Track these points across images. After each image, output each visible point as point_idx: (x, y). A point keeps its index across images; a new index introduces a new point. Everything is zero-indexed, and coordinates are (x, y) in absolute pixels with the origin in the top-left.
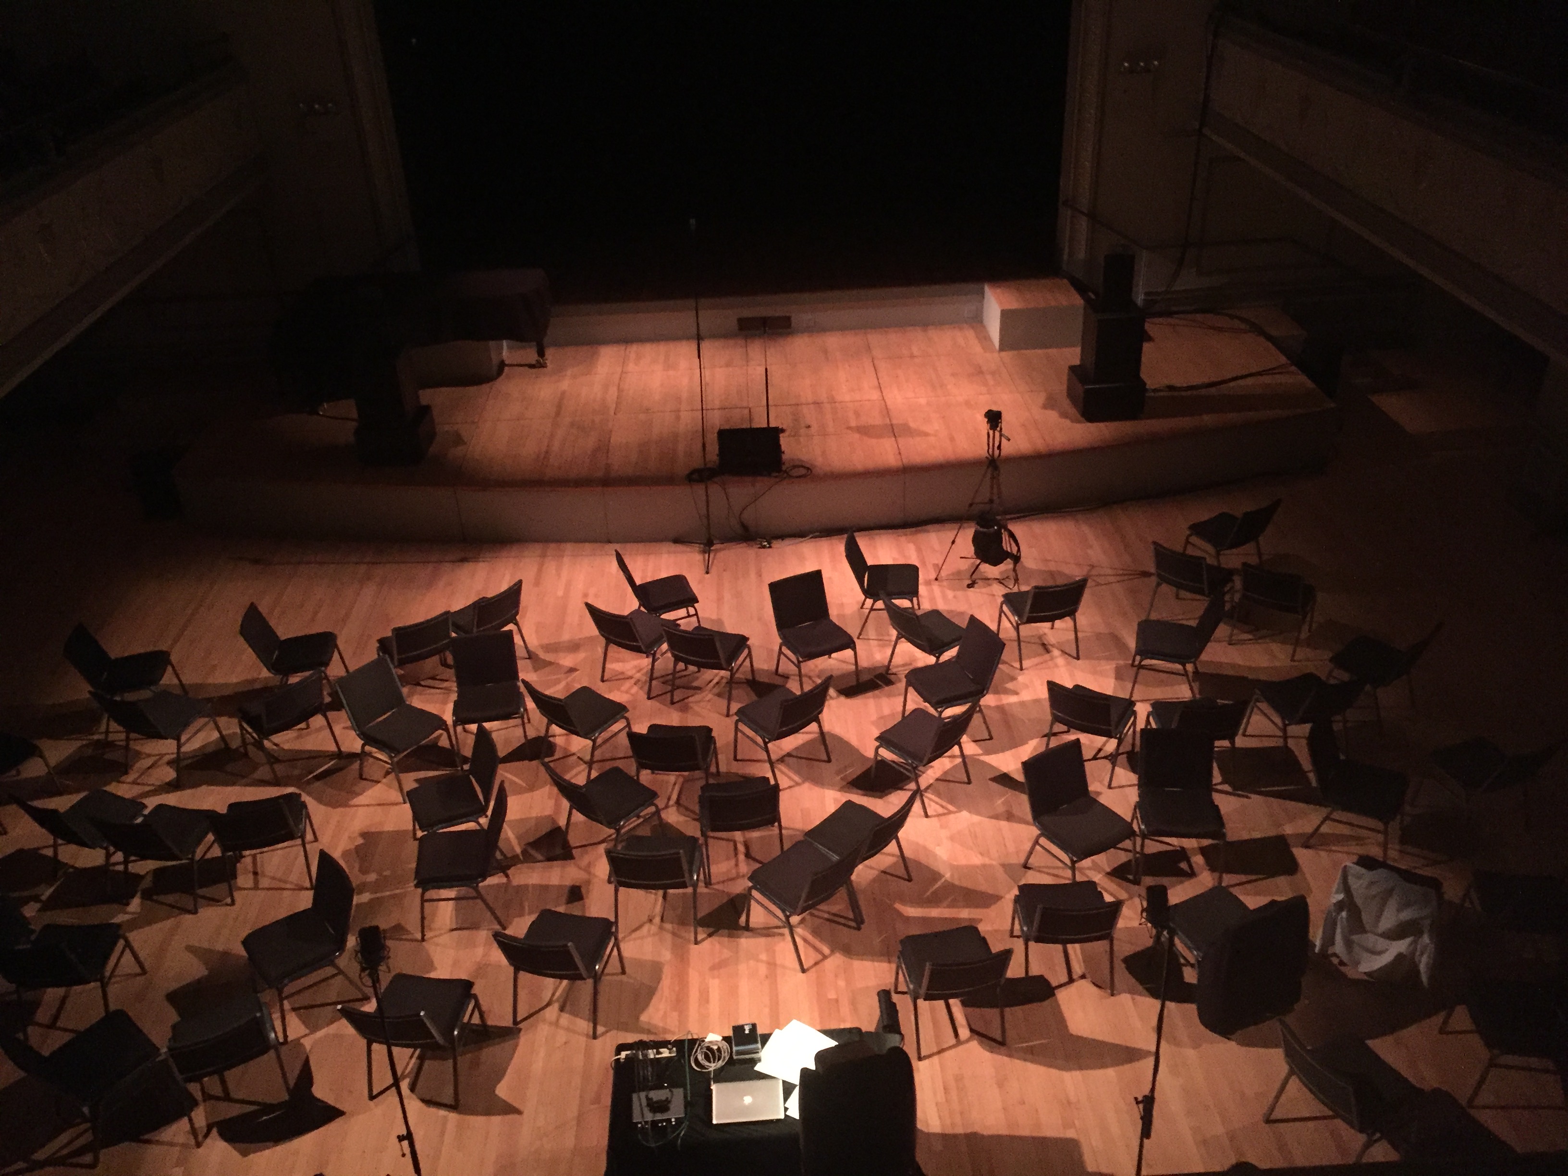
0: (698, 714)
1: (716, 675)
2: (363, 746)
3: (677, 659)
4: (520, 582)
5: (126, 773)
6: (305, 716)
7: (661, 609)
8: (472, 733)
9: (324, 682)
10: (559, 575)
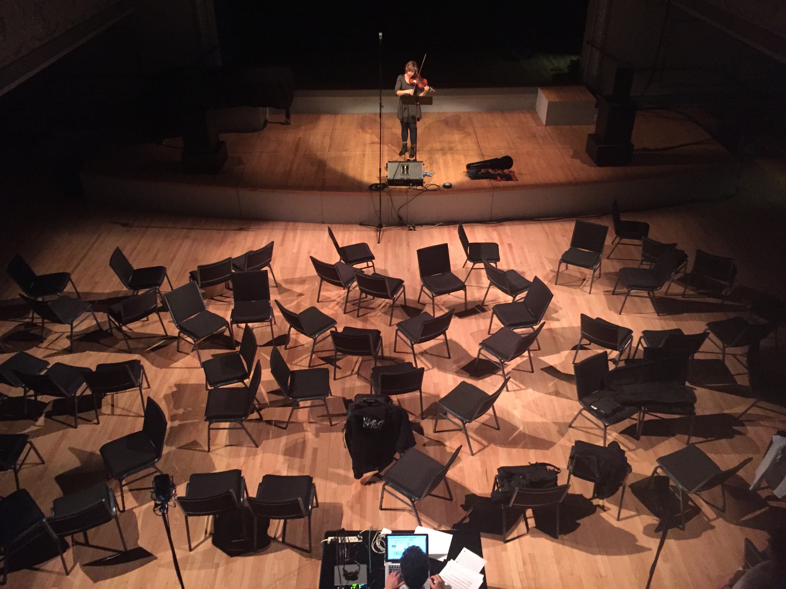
0: (372, 324)
1: (384, 301)
2: (179, 333)
3: (362, 291)
4: (273, 242)
5: (42, 342)
6: (147, 314)
7: (354, 262)
8: (242, 328)
9: (158, 295)
10: (294, 240)
